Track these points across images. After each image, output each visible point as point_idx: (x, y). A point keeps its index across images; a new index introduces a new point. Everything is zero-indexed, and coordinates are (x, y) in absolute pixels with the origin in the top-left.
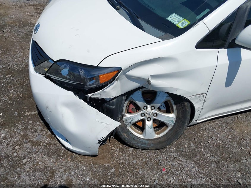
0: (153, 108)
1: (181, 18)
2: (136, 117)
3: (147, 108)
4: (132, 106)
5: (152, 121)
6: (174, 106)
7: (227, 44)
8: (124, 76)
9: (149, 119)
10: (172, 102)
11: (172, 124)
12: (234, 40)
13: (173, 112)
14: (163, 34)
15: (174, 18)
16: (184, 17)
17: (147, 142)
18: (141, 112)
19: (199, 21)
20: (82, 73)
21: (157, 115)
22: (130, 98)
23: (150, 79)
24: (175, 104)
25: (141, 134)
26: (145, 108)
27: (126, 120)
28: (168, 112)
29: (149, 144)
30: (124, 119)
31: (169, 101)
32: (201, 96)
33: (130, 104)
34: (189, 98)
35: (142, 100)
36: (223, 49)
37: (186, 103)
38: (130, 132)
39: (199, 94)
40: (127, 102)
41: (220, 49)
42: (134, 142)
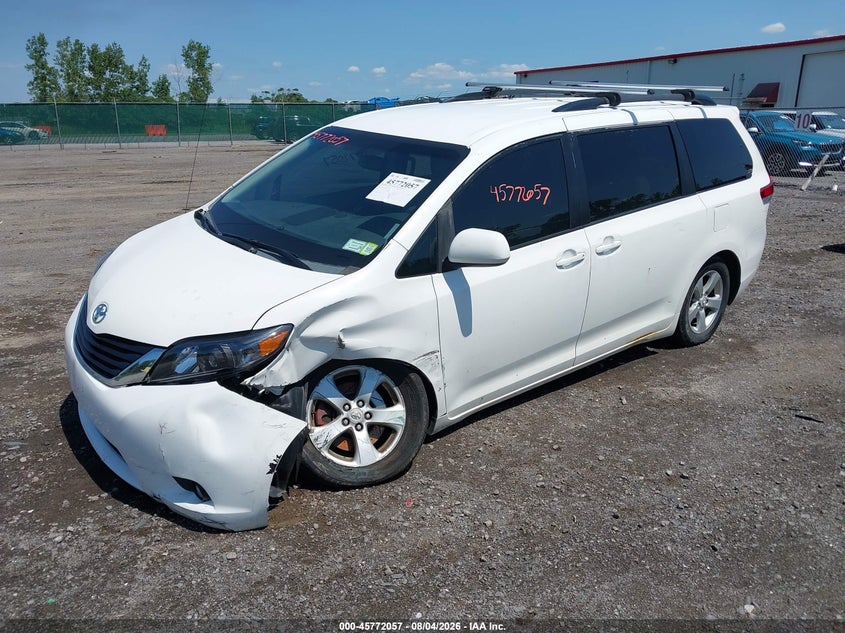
0: (361, 403)
1: (364, 243)
2: (335, 428)
3: (350, 406)
4: (321, 413)
5: (365, 431)
6: (397, 390)
7: (440, 266)
8: (298, 342)
9: (359, 427)
10: (391, 383)
11: (403, 424)
12: (447, 258)
13: (397, 401)
14: (344, 268)
15: (352, 245)
16: (367, 240)
17: (365, 470)
18: (342, 417)
19: (389, 240)
20: (227, 349)
21: (371, 417)
22: (314, 395)
23: (342, 338)
24: (397, 385)
25: (351, 461)
26: (347, 407)
27: (316, 440)
28: (389, 403)
29: (372, 473)
30: (312, 439)
31: (386, 383)
32: (433, 356)
33: (316, 410)
34: (413, 363)
35: (337, 392)
36: (437, 274)
37: (413, 376)
38: (329, 460)
39: (428, 354)
40: (311, 402)
41: (433, 275)
42: (342, 476)
